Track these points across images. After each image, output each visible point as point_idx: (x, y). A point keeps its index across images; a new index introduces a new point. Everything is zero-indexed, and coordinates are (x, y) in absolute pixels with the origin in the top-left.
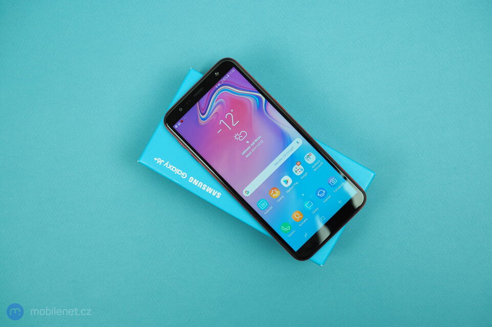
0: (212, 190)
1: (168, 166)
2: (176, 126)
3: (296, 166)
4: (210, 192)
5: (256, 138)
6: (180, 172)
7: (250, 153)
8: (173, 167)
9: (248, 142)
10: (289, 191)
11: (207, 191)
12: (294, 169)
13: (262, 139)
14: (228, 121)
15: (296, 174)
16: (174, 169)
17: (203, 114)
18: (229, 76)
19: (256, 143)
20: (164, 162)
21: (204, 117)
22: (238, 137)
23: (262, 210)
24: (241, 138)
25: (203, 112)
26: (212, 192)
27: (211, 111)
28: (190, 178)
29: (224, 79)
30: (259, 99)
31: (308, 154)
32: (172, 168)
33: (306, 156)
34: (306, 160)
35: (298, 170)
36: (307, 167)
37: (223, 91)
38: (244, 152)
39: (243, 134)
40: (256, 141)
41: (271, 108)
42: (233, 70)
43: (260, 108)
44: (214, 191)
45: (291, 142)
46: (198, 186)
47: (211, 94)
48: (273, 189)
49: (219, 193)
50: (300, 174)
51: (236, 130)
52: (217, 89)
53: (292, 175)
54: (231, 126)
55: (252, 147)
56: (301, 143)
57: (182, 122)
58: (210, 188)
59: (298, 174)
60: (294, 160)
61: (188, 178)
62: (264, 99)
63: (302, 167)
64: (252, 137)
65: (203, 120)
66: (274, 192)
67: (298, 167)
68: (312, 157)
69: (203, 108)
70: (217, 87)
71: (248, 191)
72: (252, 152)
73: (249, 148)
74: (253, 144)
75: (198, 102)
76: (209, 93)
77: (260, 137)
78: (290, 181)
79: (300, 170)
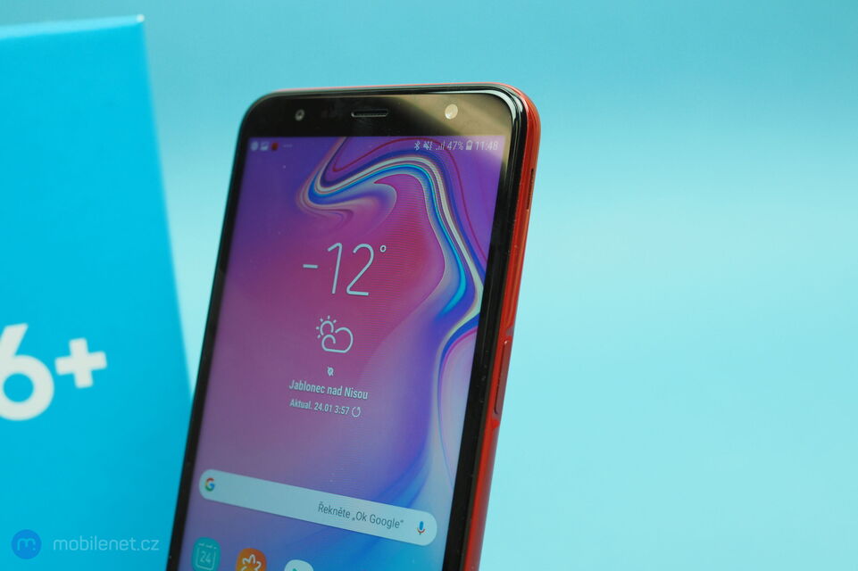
2: (254, 145)
5: (355, 387)
7: (307, 406)
9: (330, 371)
13: (365, 406)
17: (325, 183)
19: (343, 400)
21: (320, 190)
22: (327, 329)
24: (329, 343)
25: (330, 176)
29: (453, 144)
30: (463, 298)
37: (419, 172)
38: (299, 386)
39: (343, 340)
40: (348, 392)
43: (444, 319)
45: (409, 506)
47: (391, 148)
51: (343, 308)
54: (343, 282)
55: (324, 398)
56: (426, 540)
57: (274, 148)
62: (475, 310)
64: (351, 370)
66: (253, 566)
69: (339, 165)
72: (313, 406)
73: (318, 389)
74: (336, 392)
75: (345, 138)
76: (393, 139)
77: (365, 397)
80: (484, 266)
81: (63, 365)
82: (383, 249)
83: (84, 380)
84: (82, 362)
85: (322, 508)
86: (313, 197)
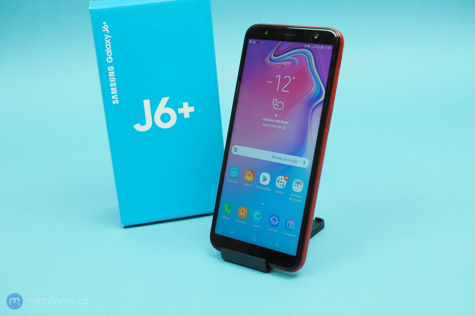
0: (116, 93)
1: (107, 39)
2: (250, 42)
3: (283, 177)
4: (112, 93)
5: (284, 120)
6: (109, 54)
7: (269, 126)
8: (110, 45)
9: (276, 115)
10: (258, 187)
11: (112, 89)
12: (279, 178)
13: (286, 126)
14: (284, 82)
15: (277, 183)
16: (108, 47)
17: (275, 55)
18: (322, 48)
19: (280, 124)
20: (108, 32)
21: (273, 58)
22: (275, 102)
24: (276, 106)
25: (276, 54)
26: (115, 94)
28: (111, 67)
29: (317, 46)
30: (320, 93)
31: (300, 181)
32: (108, 43)
33: (297, 180)
34: (294, 184)
35: (281, 182)
36: (289, 189)
37: (306, 54)
38: (266, 119)
39: (280, 106)
40: (282, 122)
41: (319, 111)
42: (330, 48)
43: (312, 101)
44: (117, 95)
45: (300, 156)
46: (110, 79)
47: (297, 46)
48: (252, 172)
49: (118, 101)
50: (278, 186)
51: (280, 96)
52: (304, 48)
53: (273, 180)
54: (281, 87)
55: (274, 123)
56: (306, 166)
57: (257, 43)
58: (116, 91)
59: (278, 185)
60: (287, 171)
61: (110, 65)
62: (323, 98)
63: (285, 184)
64: (283, 115)
66: (250, 175)
67: (283, 181)
68: (300, 188)
69: (280, 51)
70: (305, 46)
71: (236, 150)
72: (270, 126)
73: (272, 120)
74: (278, 121)
75: (281, 42)
76: (296, 43)
77: (287, 123)
78: (266, 183)
79: (281, 184)
80: (326, 85)
81: (180, 111)
82: (294, 78)
83: (187, 116)
84: (187, 110)
85: (273, 157)
86: (271, 60)
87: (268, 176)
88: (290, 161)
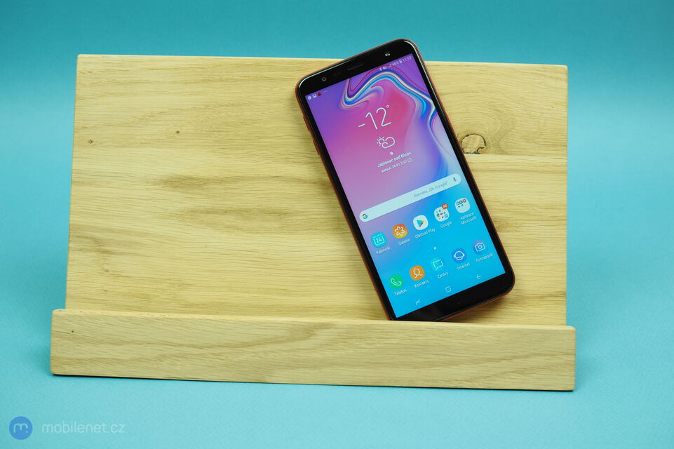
2: (309, 98)
3: (441, 208)
5: (404, 153)
7: (390, 169)
9: (392, 153)
10: (418, 236)
12: (437, 211)
13: (412, 156)
14: (378, 117)
15: (437, 218)
17: (350, 97)
18: (401, 62)
19: (402, 159)
21: (349, 100)
22: (382, 141)
23: (374, 245)
24: (385, 145)
25: (351, 93)
27: (360, 98)
29: (394, 63)
30: (427, 105)
31: (462, 199)
33: (458, 201)
34: (457, 206)
35: (441, 214)
36: (454, 215)
37: (385, 77)
38: (382, 165)
39: (390, 142)
40: (403, 156)
41: (438, 122)
42: (410, 58)
43: (424, 117)
45: (447, 176)
47: (371, 74)
48: (400, 225)
50: (442, 220)
51: (384, 132)
52: (380, 72)
53: (431, 218)
54: (379, 125)
55: (395, 163)
56: (458, 182)
57: (319, 95)
59: (440, 219)
60: (441, 199)
62: (434, 108)
63: (447, 213)
64: (399, 149)
65: (347, 102)
66: (400, 231)
67: (443, 211)
68: (466, 206)
69: (353, 88)
70: (381, 69)
71: (366, 216)
72: (391, 167)
73: (390, 161)
74: (398, 158)
75: (349, 79)
76: (367, 72)
77: (410, 153)
78: (426, 225)
79: (443, 215)
80: (428, 94)
85: (416, 195)
86: (347, 103)
87: (422, 218)
88: (437, 187)
